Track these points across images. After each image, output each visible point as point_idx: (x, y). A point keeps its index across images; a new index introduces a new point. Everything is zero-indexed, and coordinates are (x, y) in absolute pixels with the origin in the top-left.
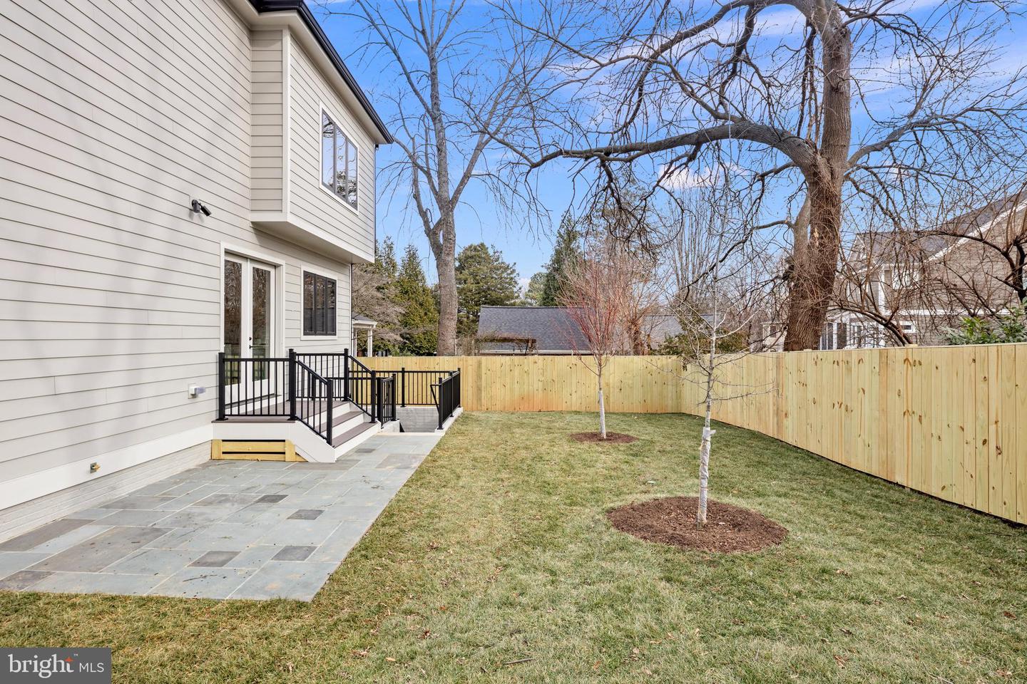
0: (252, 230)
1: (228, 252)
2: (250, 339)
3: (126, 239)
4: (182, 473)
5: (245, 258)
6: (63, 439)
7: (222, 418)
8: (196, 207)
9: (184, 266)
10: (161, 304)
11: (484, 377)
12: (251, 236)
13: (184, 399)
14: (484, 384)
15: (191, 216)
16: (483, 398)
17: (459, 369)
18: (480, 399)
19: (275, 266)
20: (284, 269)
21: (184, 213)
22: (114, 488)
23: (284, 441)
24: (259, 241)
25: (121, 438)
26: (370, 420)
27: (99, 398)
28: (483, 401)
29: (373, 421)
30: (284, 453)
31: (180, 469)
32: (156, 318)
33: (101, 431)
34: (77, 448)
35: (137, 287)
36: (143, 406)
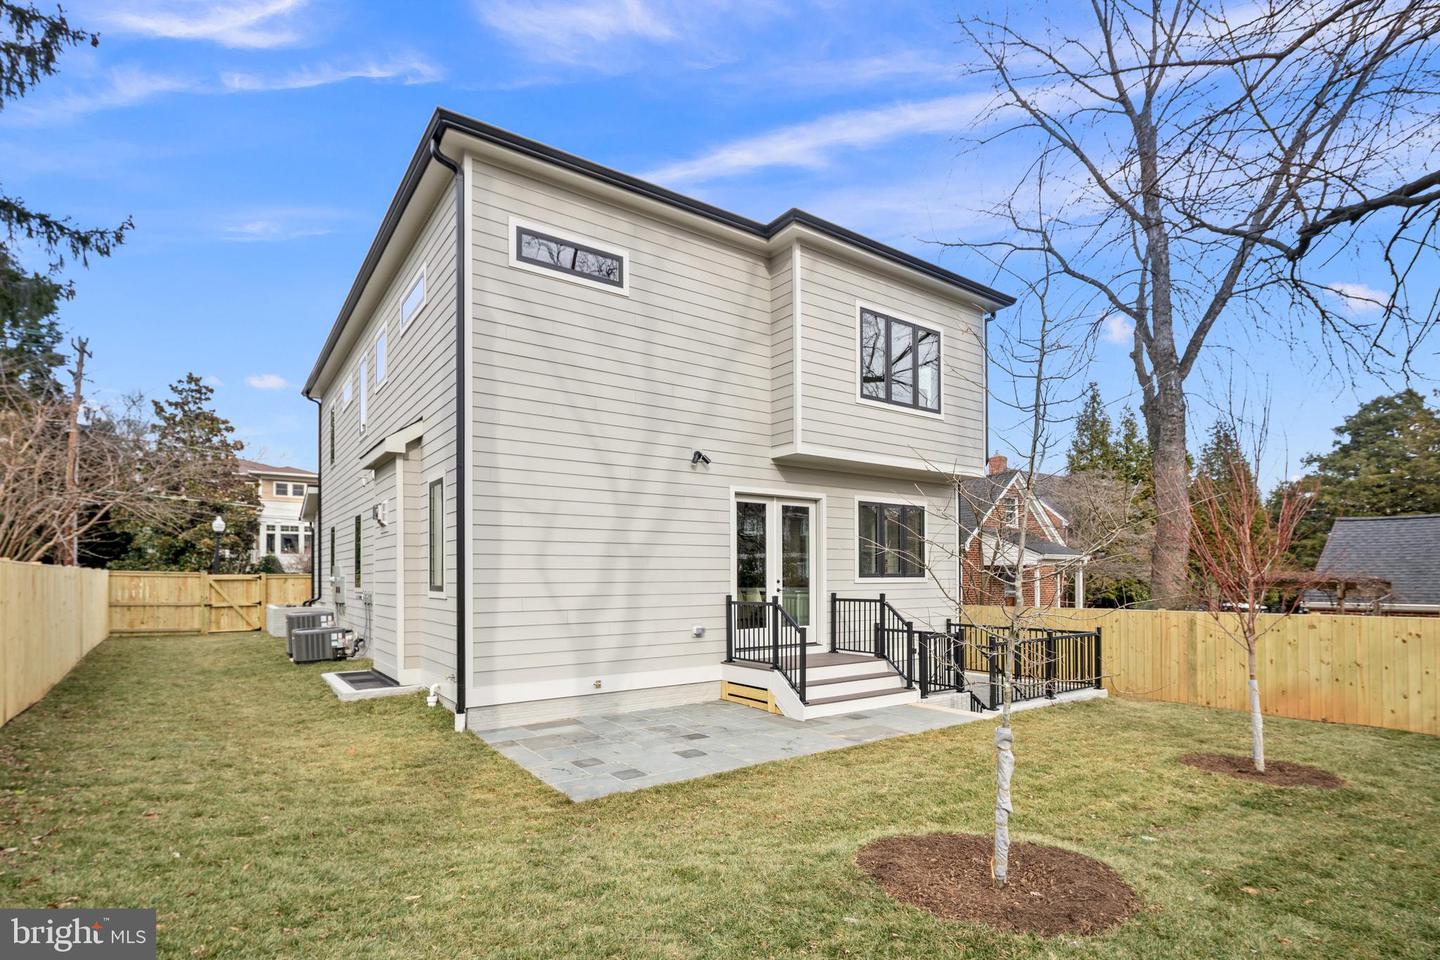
0: (774, 467)
1: (738, 494)
2: (778, 582)
3: (623, 499)
4: (686, 705)
5: (771, 497)
6: (570, 658)
7: (730, 660)
8: (699, 457)
9: (683, 514)
10: (660, 551)
11: (1200, 647)
12: (776, 474)
13: (688, 637)
14: (1200, 659)
15: (693, 467)
16: (1199, 683)
17: (1099, 629)
18: (1194, 685)
19: (816, 501)
20: (824, 503)
21: (686, 465)
22: (616, 705)
23: (766, 690)
24: (784, 477)
25: (621, 664)
26: (906, 685)
27: (601, 629)
28: (1199, 689)
29: (909, 687)
30: (766, 703)
31: (684, 702)
32: (653, 563)
33: (601, 656)
34: (584, 667)
35: (634, 537)
36: (643, 640)
